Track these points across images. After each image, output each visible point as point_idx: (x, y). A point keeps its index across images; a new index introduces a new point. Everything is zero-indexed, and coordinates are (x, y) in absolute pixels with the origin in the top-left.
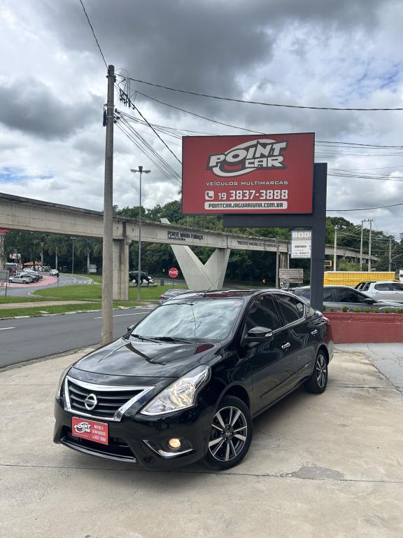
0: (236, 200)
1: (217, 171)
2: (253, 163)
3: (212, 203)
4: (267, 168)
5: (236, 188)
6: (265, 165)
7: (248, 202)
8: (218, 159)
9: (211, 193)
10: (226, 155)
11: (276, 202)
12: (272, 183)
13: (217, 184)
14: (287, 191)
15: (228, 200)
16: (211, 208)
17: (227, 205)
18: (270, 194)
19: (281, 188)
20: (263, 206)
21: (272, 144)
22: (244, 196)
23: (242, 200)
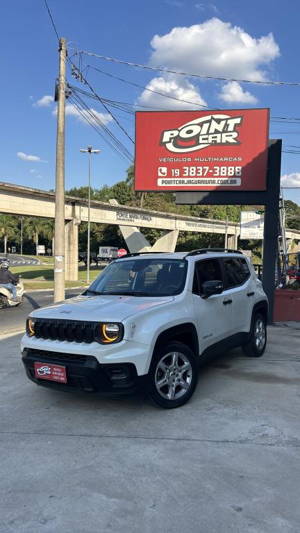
0: (189, 176)
1: (170, 147)
2: (207, 139)
3: (165, 179)
4: (221, 144)
5: (189, 165)
6: (219, 141)
7: (201, 179)
8: (172, 134)
9: (164, 170)
10: (179, 131)
11: (229, 179)
12: (226, 159)
13: (170, 160)
14: (240, 168)
15: (181, 176)
16: (164, 185)
17: (180, 182)
18: (224, 170)
19: (235, 164)
20: (216, 183)
21: (227, 119)
22: (197, 172)
23: (196, 177)
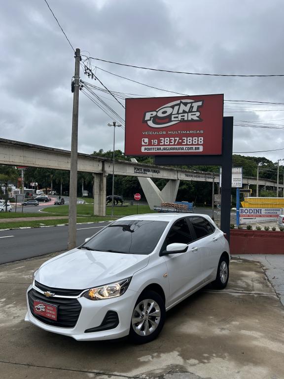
0: (164, 145)
1: (150, 123)
2: (177, 117)
3: (147, 147)
4: (188, 121)
5: (164, 136)
6: (186, 119)
7: (173, 147)
8: (152, 114)
9: (146, 140)
10: (157, 112)
11: (194, 147)
12: (191, 132)
13: (150, 133)
14: (202, 138)
15: (158, 145)
16: (146, 151)
17: (158, 149)
18: (190, 140)
19: (198, 136)
20: (185, 149)
21: (192, 103)
22: (170, 142)
23: (169, 145)
